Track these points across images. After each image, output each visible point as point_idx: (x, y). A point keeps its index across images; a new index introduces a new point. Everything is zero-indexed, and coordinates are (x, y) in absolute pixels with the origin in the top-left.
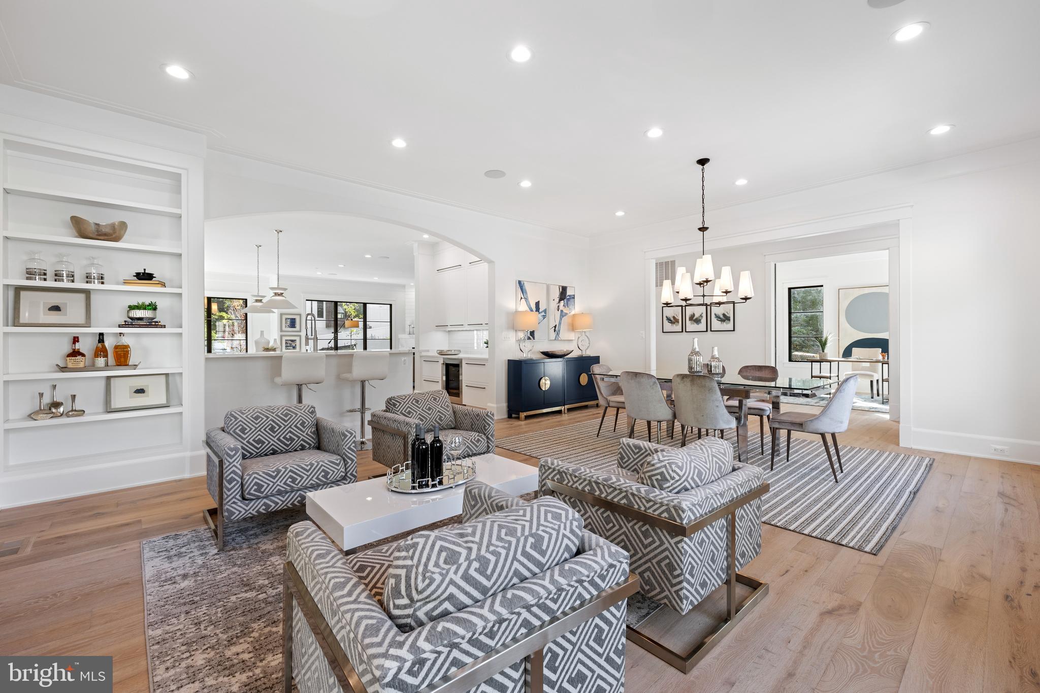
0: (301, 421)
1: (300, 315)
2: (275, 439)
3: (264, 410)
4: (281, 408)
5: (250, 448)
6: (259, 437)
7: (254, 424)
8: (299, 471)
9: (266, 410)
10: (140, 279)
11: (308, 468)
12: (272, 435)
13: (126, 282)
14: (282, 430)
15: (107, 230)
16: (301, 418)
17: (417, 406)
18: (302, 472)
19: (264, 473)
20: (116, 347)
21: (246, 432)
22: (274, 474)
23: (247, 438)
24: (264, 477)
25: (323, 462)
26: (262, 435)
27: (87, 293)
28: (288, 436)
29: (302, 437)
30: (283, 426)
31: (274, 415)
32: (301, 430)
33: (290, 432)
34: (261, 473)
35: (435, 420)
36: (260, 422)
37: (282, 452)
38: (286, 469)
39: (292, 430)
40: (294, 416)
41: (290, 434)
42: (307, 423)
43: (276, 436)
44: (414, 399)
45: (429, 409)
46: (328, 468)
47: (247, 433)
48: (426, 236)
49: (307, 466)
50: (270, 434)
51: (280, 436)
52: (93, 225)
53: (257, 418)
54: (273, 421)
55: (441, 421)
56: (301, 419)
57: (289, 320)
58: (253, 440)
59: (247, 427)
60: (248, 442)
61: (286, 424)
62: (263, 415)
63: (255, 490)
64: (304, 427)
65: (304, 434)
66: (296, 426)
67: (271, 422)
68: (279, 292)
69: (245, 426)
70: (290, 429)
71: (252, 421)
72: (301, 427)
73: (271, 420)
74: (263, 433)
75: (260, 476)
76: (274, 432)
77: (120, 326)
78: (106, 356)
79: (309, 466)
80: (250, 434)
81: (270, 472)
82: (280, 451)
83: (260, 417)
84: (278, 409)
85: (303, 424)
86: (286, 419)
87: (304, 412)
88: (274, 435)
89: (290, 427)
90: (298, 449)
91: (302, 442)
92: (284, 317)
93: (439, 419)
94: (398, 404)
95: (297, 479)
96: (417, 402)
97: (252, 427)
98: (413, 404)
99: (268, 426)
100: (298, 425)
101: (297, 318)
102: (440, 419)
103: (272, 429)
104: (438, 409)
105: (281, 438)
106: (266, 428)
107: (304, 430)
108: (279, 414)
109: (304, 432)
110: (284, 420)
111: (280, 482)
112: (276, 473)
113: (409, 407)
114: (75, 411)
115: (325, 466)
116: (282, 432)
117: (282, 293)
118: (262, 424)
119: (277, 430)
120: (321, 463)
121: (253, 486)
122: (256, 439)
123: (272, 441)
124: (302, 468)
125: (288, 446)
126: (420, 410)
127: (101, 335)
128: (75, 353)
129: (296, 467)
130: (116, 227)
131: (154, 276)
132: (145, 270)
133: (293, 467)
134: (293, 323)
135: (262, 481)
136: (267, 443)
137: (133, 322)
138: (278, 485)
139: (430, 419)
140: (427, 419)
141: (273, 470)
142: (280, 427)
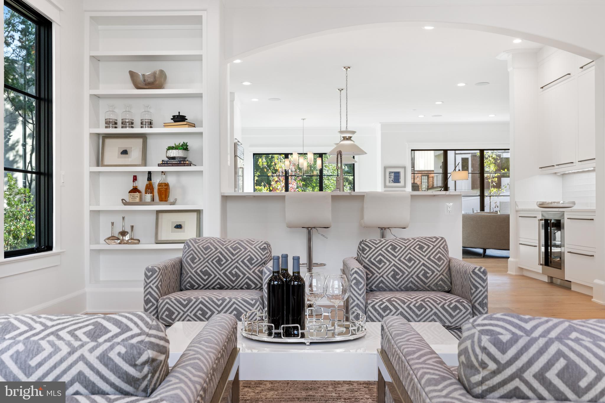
0: (249, 257)
1: (405, 168)
2: (221, 273)
3: (216, 242)
4: (232, 241)
5: (197, 279)
6: (206, 268)
7: (203, 254)
8: (210, 304)
9: (218, 241)
10: (175, 122)
11: (219, 303)
12: (218, 268)
13: (166, 125)
14: (229, 264)
15: (151, 80)
16: (249, 253)
17: (393, 255)
18: (212, 306)
19: (176, 299)
20: (160, 185)
21: (195, 261)
22: (185, 303)
23: (195, 267)
24: (175, 304)
25: (236, 299)
26: (209, 266)
27: (143, 136)
28: (233, 272)
29: (248, 275)
30: (230, 260)
31: (223, 248)
32: (248, 267)
33: (236, 267)
34: (173, 300)
35: (417, 276)
36: (208, 253)
37: (228, 288)
38: (197, 299)
39: (238, 266)
40: (243, 250)
41: (236, 270)
42: (256, 260)
43: (222, 269)
44: (391, 245)
45: (410, 260)
46: (241, 307)
47: (196, 263)
48: (517, 41)
49: (219, 300)
50: (216, 267)
51: (226, 271)
52: (141, 76)
53: (206, 249)
54: (221, 254)
55: (427, 278)
56: (249, 255)
57: (393, 174)
58: (200, 271)
59: (197, 257)
60: (196, 272)
61: (233, 258)
62: (213, 246)
63: (166, 316)
64: (252, 264)
65: (251, 272)
66: (242, 262)
67: (219, 254)
68: (347, 135)
69: (195, 256)
70: (236, 264)
71: (202, 251)
72: (248, 264)
73: (219, 252)
74: (210, 265)
75: (172, 302)
76: (221, 266)
77: (159, 165)
78: (152, 192)
79: (221, 301)
80: (198, 265)
81: (181, 300)
82: (226, 287)
83: (210, 248)
84: (230, 241)
85: (250, 260)
86: (234, 253)
87: (255, 247)
88: (221, 268)
89: (237, 262)
90: (244, 288)
91: (247, 280)
92: (388, 171)
93: (423, 275)
94: (368, 249)
95: (207, 313)
96: (394, 248)
97: (201, 257)
98: (388, 251)
99: (215, 258)
100: (245, 261)
101: (402, 171)
102: (425, 275)
103: (219, 261)
104: (423, 261)
105: (227, 273)
106: (213, 260)
107: (251, 267)
108: (229, 247)
109: (250, 269)
110: (232, 254)
111: (191, 312)
112: (186, 302)
113: (380, 254)
114: (133, 239)
115: (237, 304)
116: (229, 266)
117: (351, 137)
118: (210, 255)
119: (224, 264)
120: (234, 300)
121: (165, 311)
122: (203, 270)
123: (218, 274)
124: (213, 302)
125: (233, 282)
126: (396, 260)
127: (150, 173)
128: (135, 190)
129: (207, 299)
130: (157, 75)
131: (186, 118)
132: (179, 113)
133: (204, 299)
134: (396, 178)
135: (173, 307)
136: (213, 275)
137: (171, 161)
138: (188, 315)
139: (409, 273)
140: (404, 273)
141: (185, 298)
142: (227, 260)
